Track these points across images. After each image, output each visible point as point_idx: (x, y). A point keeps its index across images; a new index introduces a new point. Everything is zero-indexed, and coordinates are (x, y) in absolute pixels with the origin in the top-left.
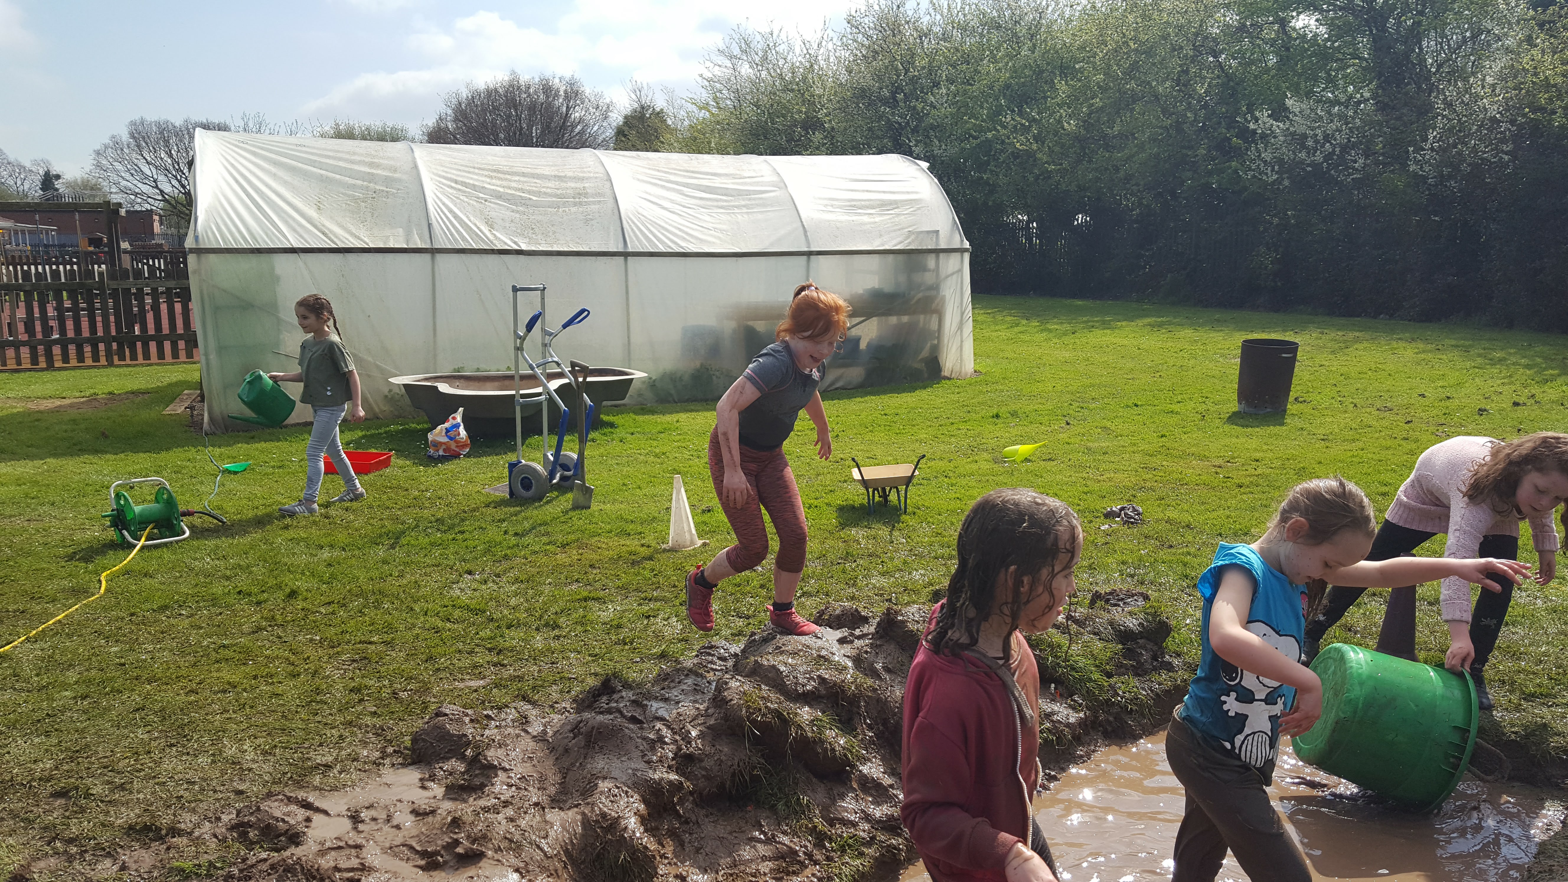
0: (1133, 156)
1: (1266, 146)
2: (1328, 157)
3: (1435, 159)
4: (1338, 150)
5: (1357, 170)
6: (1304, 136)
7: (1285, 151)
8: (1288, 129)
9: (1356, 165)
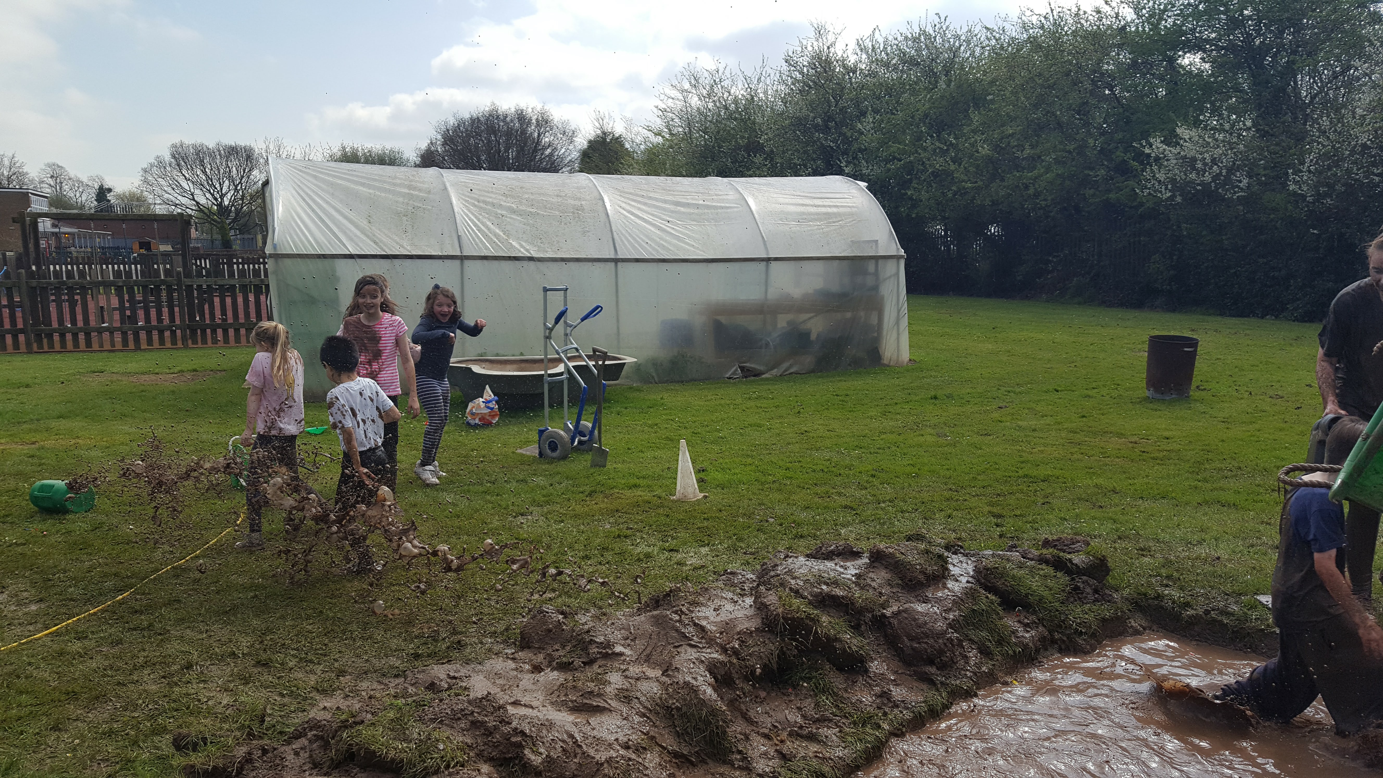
0: (1042, 176)
1: (1160, 168)
2: (1216, 177)
3: (1312, 180)
4: (1224, 172)
5: (1242, 189)
6: (1194, 160)
7: (1177, 172)
8: (1179, 153)
9: (1241, 185)
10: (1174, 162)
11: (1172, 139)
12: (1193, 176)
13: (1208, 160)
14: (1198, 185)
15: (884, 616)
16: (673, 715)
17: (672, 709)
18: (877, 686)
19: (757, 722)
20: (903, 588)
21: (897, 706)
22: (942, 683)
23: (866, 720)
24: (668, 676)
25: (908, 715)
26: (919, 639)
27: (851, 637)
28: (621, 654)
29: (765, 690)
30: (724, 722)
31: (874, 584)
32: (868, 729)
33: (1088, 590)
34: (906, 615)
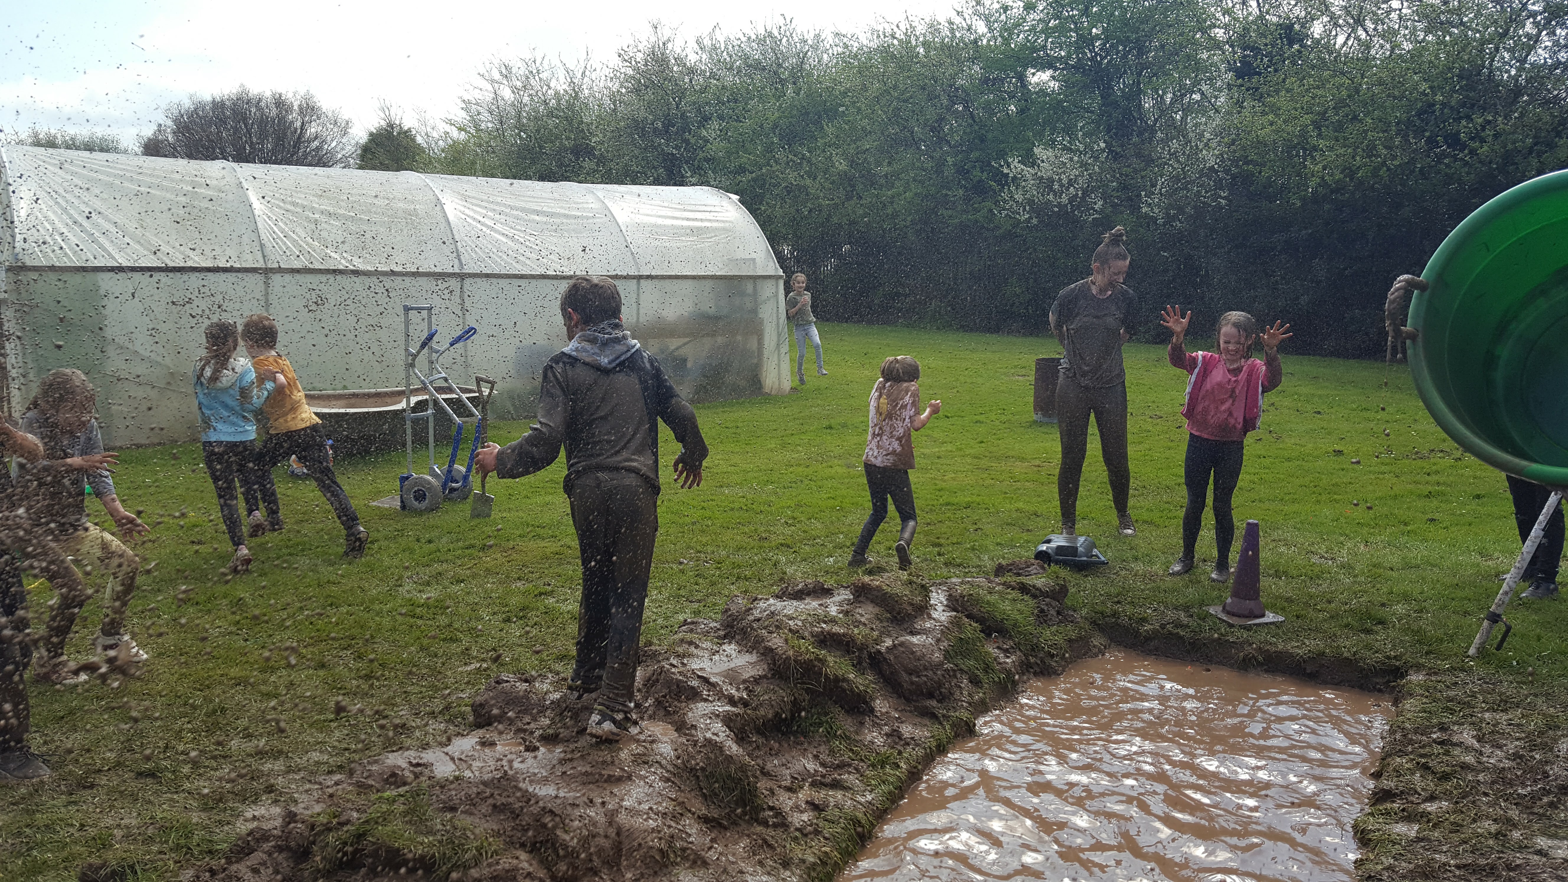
2: (1072, 199)
3: (1163, 203)
4: (1080, 193)
5: (1096, 211)
6: (1051, 180)
7: (1035, 192)
8: (1037, 174)
9: (1096, 207)
10: (1032, 182)
11: (1028, 159)
12: (1050, 197)
13: (1065, 181)
14: (1055, 206)
15: (879, 652)
16: (698, 777)
17: (697, 770)
18: (886, 725)
19: (777, 776)
20: (892, 622)
21: (908, 744)
22: (944, 716)
23: (884, 761)
24: (685, 734)
25: (920, 752)
26: (918, 672)
27: (856, 676)
29: (777, 740)
30: (756, 777)
31: (863, 620)
32: (888, 769)
33: (1052, 612)
34: (901, 649)
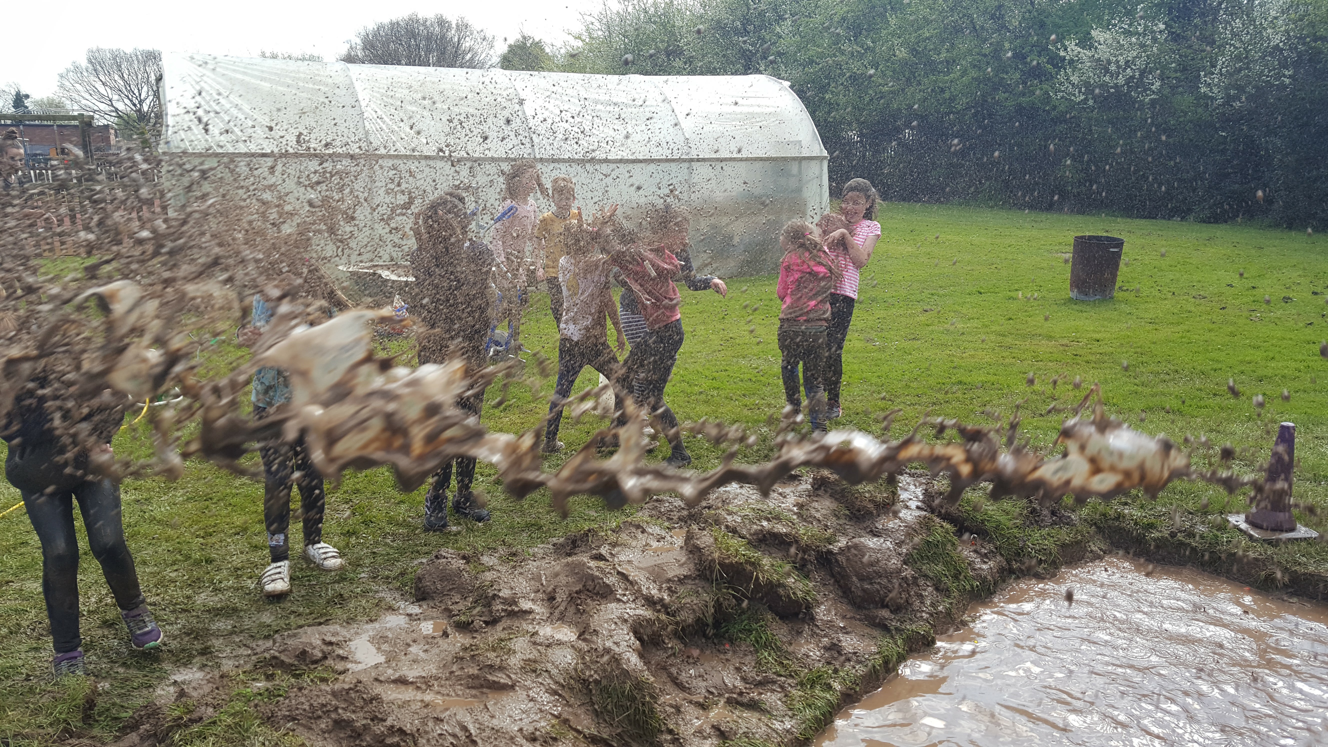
0: (957, 79)
1: (1074, 71)
2: (1129, 80)
3: (1223, 82)
4: (1137, 74)
6: (1108, 62)
7: (1091, 74)
8: (1093, 56)
9: (1153, 87)
10: (1089, 64)
11: (1086, 42)
12: (1107, 79)
13: (1122, 63)
14: (1112, 87)
15: (830, 552)
16: (591, 691)
17: (590, 682)
18: (825, 636)
19: (689, 689)
20: (851, 519)
21: (849, 660)
22: (897, 629)
23: (815, 681)
24: (585, 640)
25: (861, 670)
26: (871, 579)
27: (796, 580)
28: (530, 612)
29: (698, 646)
30: (652, 697)
31: (818, 515)
32: (817, 691)
33: (1045, 512)
34: (856, 552)
